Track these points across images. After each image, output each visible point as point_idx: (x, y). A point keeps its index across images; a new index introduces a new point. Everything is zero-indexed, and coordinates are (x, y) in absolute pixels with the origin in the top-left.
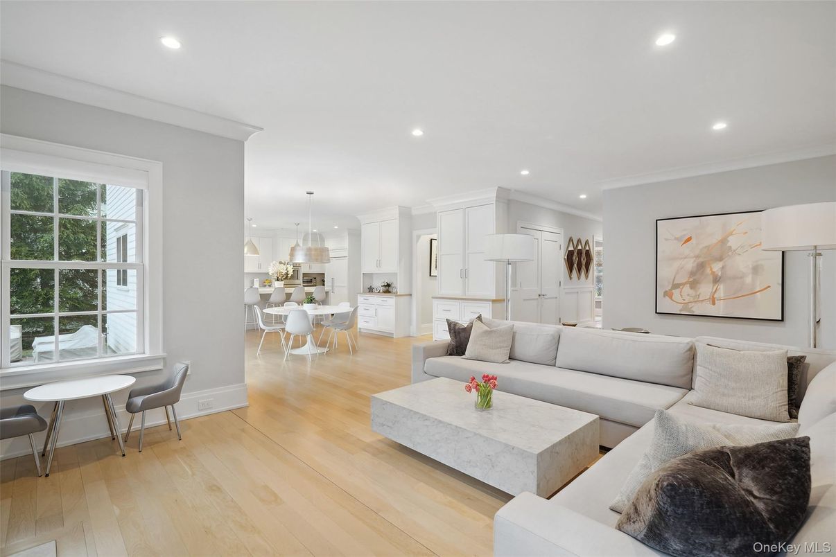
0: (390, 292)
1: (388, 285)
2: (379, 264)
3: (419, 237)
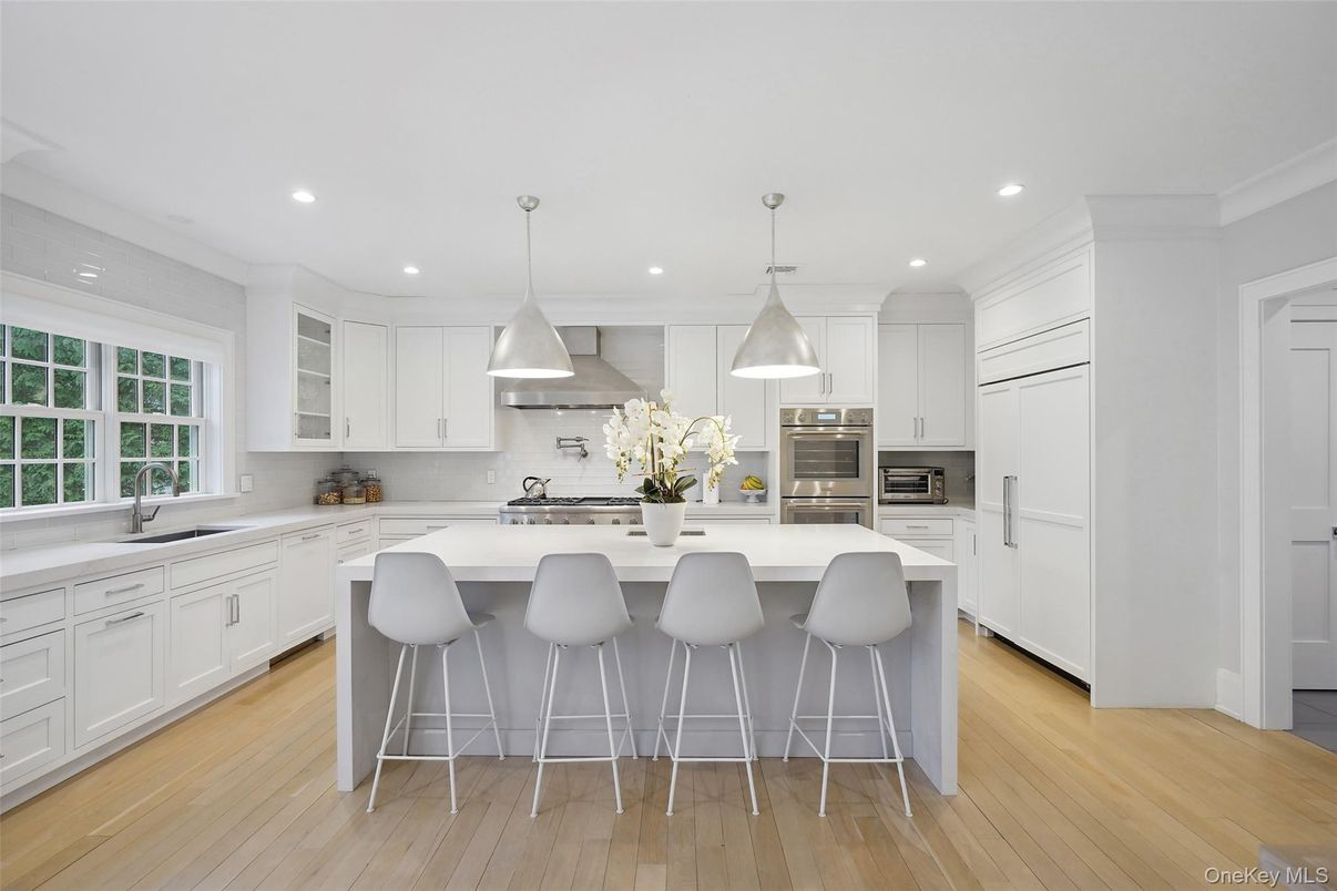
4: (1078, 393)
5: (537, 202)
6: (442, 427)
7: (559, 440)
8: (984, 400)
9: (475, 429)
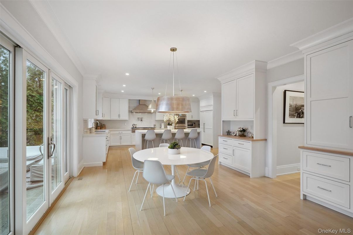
0: (245, 136)
1: (244, 130)
2: (236, 114)
3: (274, 88)
4: (211, 113)
5: (154, 88)
6: (119, 116)
7: (138, 118)
8: (201, 114)
9: (125, 115)
